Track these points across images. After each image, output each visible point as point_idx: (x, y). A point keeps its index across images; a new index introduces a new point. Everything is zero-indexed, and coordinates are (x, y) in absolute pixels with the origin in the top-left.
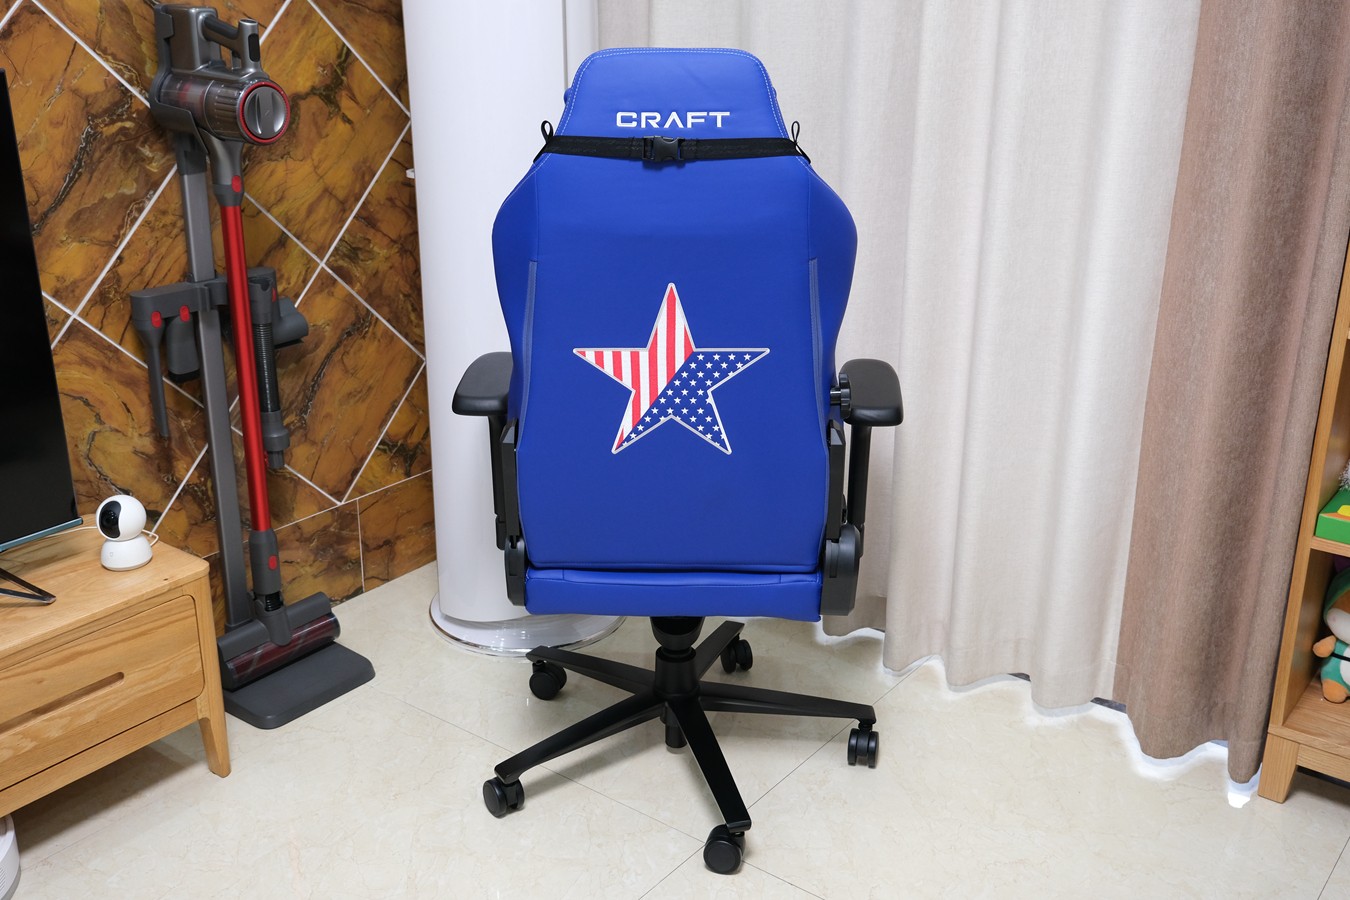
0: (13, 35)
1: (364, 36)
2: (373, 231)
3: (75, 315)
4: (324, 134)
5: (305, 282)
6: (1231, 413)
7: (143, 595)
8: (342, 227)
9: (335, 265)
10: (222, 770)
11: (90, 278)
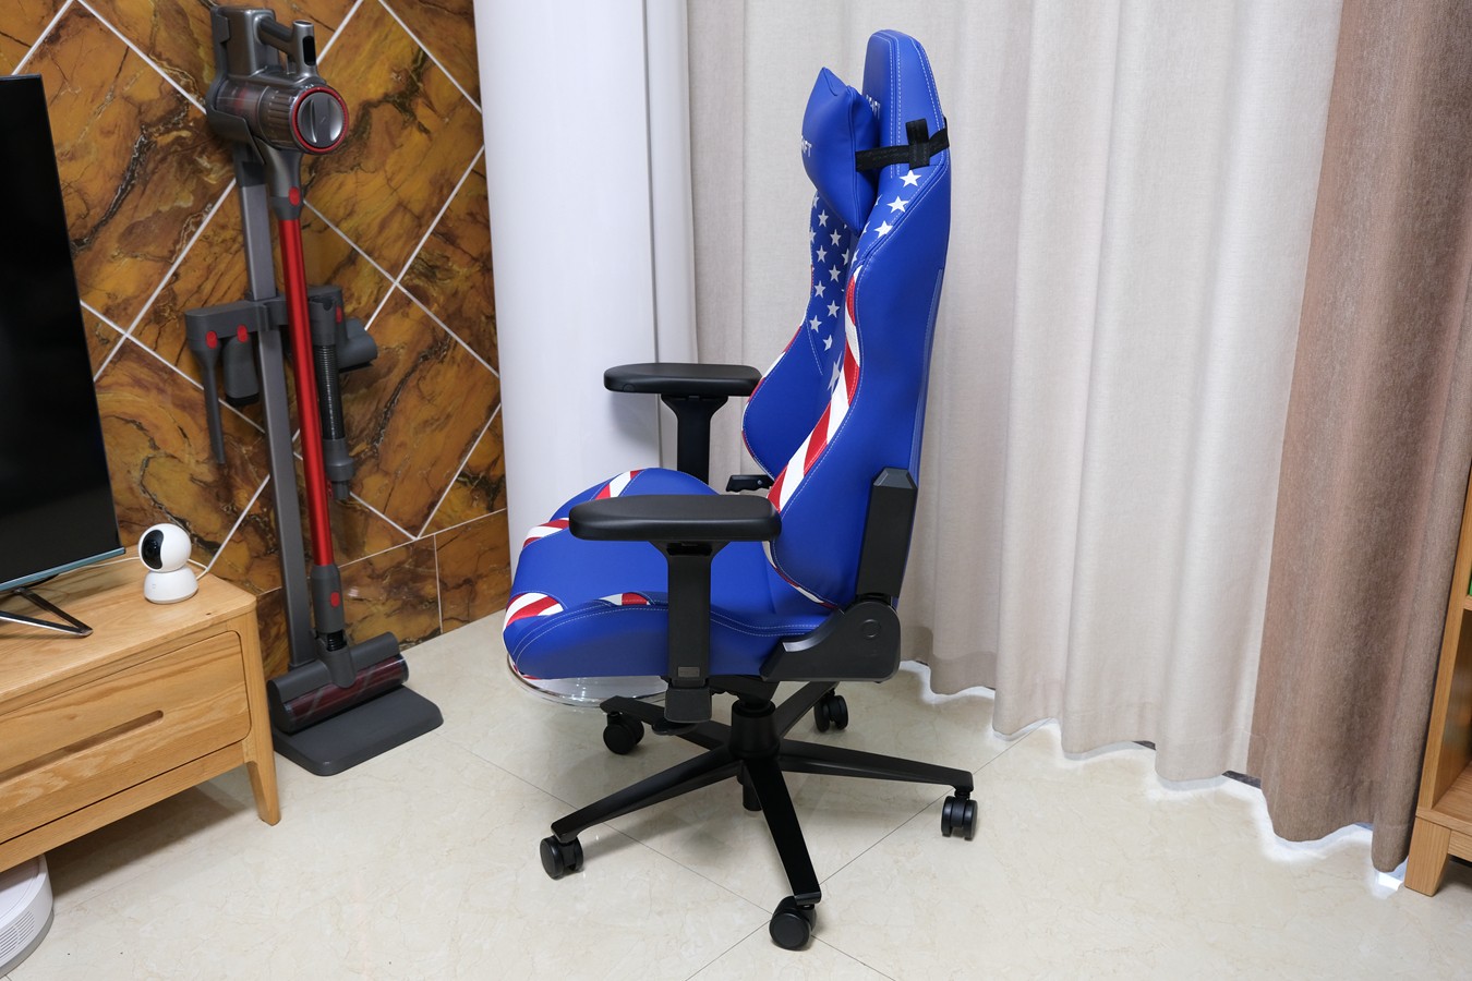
0: (61, 40)
1: (441, 39)
2: (451, 248)
3: (127, 335)
4: (398, 144)
5: (377, 302)
6: (1374, 454)
7: (183, 630)
8: (417, 244)
9: (410, 284)
10: (272, 817)
11: (144, 296)
